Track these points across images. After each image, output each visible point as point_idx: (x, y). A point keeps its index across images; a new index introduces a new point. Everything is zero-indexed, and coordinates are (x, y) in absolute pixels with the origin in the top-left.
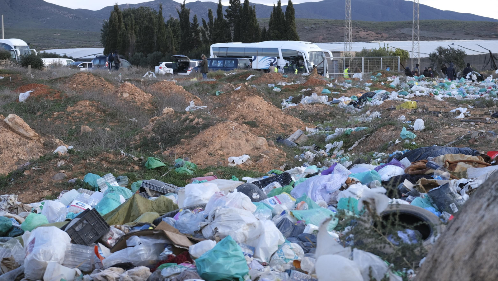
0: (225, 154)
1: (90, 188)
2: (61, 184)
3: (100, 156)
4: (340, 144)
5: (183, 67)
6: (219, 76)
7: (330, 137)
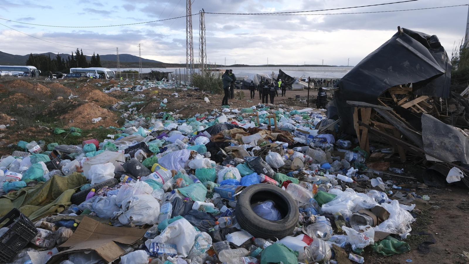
0: (90, 117)
1: (22, 149)
2: (3, 148)
3: (27, 129)
4: (135, 109)
5: (61, 76)
6: (75, 80)
7: (130, 106)
